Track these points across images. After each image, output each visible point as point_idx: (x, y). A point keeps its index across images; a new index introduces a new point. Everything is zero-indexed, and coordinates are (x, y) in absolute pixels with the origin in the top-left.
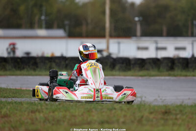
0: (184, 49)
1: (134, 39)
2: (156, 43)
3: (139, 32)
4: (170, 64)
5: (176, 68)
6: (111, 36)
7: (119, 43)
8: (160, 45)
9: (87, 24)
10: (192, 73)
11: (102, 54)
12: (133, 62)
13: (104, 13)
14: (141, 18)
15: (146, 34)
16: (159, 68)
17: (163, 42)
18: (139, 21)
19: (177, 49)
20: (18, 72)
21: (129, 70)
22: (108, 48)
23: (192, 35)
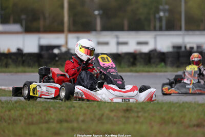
0: (146, 43)
1: (94, 33)
2: (117, 37)
3: (99, 27)
5: (138, 64)
6: (70, 31)
7: (78, 38)
8: (121, 40)
9: (45, 19)
11: (60, 50)
13: (62, 7)
14: (101, 12)
15: (107, 28)
16: (120, 64)
17: (124, 36)
18: (99, 14)
19: (139, 43)
22: (67, 43)
23: (155, 29)
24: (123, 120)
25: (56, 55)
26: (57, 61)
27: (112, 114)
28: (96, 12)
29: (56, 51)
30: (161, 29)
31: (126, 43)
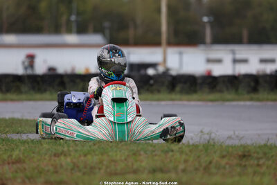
0: (272, 61)
1: (202, 47)
2: (233, 52)
3: (208, 38)
6: (171, 43)
7: (181, 54)
8: (239, 56)
9: (136, 27)
11: (156, 69)
12: (199, 81)
13: (159, 11)
14: (212, 18)
16: (237, 90)
17: (243, 51)
18: (209, 22)
19: (263, 61)
20: (38, 96)
21: (195, 91)
22: (165, 60)
24: (238, 170)
25: (150, 77)
26: (152, 85)
27: (224, 161)
28: (205, 19)
29: (151, 72)
31: (245, 61)
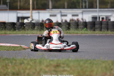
0: (77, 15)
2: (61, 12)
4: (67, 26)
5: (71, 29)
7: (39, 13)
8: (63, 14)
10: (81, 32)
19: (73, 15)
23: (82, 8)
30: (86, 8)
31: (66, 15)
